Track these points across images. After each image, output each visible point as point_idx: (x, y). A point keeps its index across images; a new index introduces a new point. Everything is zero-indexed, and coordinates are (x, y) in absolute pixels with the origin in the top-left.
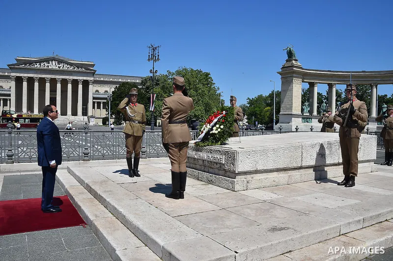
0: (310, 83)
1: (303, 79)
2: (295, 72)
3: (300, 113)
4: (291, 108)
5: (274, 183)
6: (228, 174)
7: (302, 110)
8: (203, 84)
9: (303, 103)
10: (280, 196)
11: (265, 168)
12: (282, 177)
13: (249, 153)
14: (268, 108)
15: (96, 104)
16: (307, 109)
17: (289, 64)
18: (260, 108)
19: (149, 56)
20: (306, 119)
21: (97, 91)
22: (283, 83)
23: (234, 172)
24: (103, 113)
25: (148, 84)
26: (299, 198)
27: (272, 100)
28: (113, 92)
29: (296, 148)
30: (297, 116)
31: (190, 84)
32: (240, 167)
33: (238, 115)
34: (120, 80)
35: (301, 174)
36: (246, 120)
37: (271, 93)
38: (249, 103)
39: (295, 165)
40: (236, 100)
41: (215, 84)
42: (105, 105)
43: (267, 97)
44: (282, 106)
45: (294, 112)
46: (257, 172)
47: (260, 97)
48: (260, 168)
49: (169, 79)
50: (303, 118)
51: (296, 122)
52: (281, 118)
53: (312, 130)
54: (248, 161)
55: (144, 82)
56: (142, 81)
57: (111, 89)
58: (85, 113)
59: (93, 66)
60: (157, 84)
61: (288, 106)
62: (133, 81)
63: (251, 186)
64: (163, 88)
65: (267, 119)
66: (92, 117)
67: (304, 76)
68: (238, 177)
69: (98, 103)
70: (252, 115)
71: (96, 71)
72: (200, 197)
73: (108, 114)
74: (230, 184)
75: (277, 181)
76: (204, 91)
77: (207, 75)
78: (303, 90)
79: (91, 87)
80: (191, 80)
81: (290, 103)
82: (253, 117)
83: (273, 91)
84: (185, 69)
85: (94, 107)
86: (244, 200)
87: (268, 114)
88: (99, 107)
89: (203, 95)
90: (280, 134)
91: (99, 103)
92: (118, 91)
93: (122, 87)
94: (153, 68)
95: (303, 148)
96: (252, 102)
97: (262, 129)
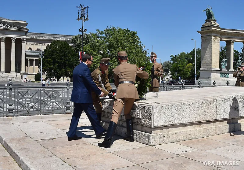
0: (227, 42)
1: (221, 38)
2: (213, 31)
3: (218, 69)
4: (210, 64)
5: (189, 136)
6: (145, 128)
7: (221, 66)
8: (130, 42)
9: (221, 60)
10: (195, 150)
11: (181, 122)
12: (197, 130)
13: (164, 108)
14: (190, 64)
15: (29, 62)
16: (224, 66)
17: (208, 24)
18: (182, 64)
19: (79, 15)
20: (224, 74)
21: (30, 49)
22: (202, 41)
23: (150, 127)
24: (36, 70)
25: (79, 42)
26: (213, 151)
27: (193, 57)
28: (45, 50)
29: (210, 102)
30: (215, 71)
31: (117, 42)
32: (156, 121)
33: (158, 70)
34: (52, 39)
35: (216, 127)
36: (170, 76)
37: (192, 50)
38: (172, 60)
39: (210, 119)
40: (156, 57)
41: (140, 42)
42: (38, 63)
43: (189, 54)
44: (203, 62)
45: (213, 68)
46: (172, 126)
47: (183, 54)
48: (176, 122)
49: (98, 37)
50: (221, 74)
51: (215, 77)
52: (201, 74)
53: (228, 84)
54: (164, 116)
55: (74, 40)
56: (73, 40)
57: (43, 47)
58: (18, 70)
59: (26, 25)
60: (87, 42)
61: (208, 63)
62: (65, 39)
63: (167, 140)
64: (93, 46)
65: (189, 74)
66: (25, 73)
67: (222, 35)
68: (155, 132)
69: (30, 60)
70: (176, 71)
71: (28, 30)
72: (116, 153)
73: (41, 70)
74: (147, 139)
75: (192, 134)
76: (131, 49)
77: (134, 34)
78: (221, 48)
79: (23, 45)
80: (119, 38)
81: (209, 60)
82: (176, 73)
83: (195, 48)
84: (113, 28)
85: (26, 64)
86: (159, 155)
87: (190, 69)
88: (31, 64)
89: (130, 53)
90: (198, 88)
91: (32, 61)
92: (50, 49)
93: (54, 45)
94: (83, 27)
95: (217, 102)
96: (175, 59)
97: (182, 84)
